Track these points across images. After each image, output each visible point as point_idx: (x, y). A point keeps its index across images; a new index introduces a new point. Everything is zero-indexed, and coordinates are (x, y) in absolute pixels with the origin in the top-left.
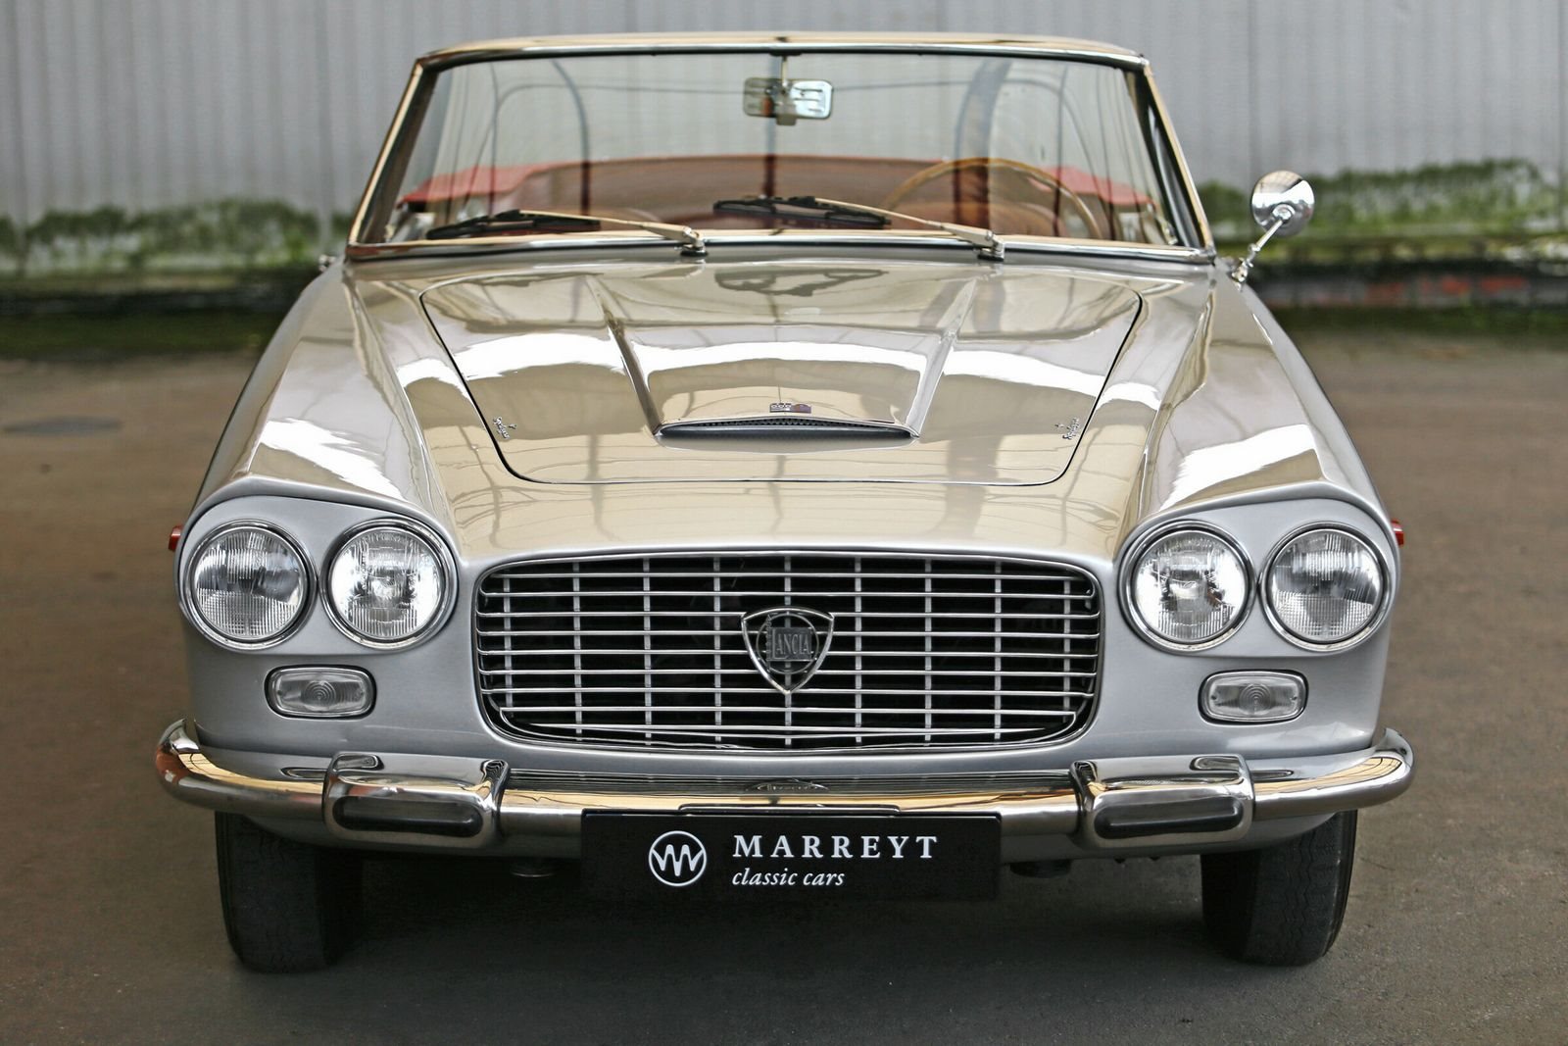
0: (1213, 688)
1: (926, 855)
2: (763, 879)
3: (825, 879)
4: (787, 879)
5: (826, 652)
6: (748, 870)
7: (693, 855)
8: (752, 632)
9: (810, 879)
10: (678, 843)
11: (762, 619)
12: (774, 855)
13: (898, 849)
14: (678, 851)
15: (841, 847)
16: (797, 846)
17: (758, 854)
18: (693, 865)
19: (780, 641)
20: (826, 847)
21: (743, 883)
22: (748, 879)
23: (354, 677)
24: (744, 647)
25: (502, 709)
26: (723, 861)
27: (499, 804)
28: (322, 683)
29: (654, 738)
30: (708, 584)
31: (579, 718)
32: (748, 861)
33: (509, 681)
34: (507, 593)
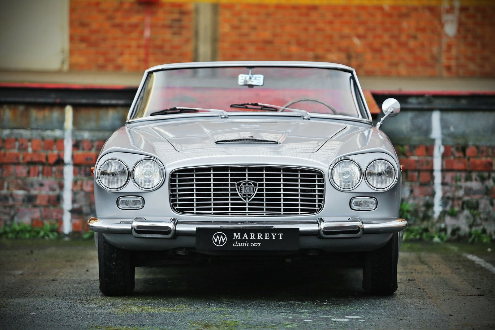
0: (353, 201)
1: (281, 238)
2: (241, 244)
3: (256, 244)
4: (247, 244)
5: (256, 192)
6: (237, 242)
9: (252, 244)
10: (220, 235)
11: (240, 183)
12: (243, 238)
13: (274, 237)
15: (260, 236)
16: (249, 236)
17: (239, 238)
19: (245, 189)
20: (256, 236)
22: (237, 244)
23: (139, 199)
24: (236, 191)
25: (176, 208)
26: (231, 240)
27: (175, 227)
28: (131, 200)
29: (214, 214)
30: (227, 175)
31: (195, 209)
32: (237, 240)
33: (177, 200)
34: (177, 178)
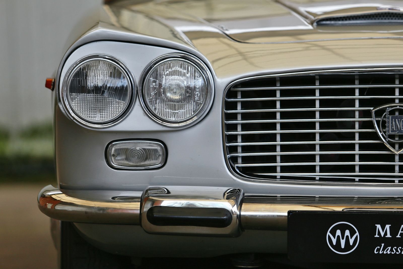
2: (392, 250)
6: (383, 245)
7: (352, 236)
8: (377, 119)
10: (343, 228)
11: (383, 110)
12: (398, 236)
14: (343, 233)
17: (389, 236)
18: (351, 241)
19: (394, 123)
21: (380, 253)
22: (383, 250)
23: (155, 146)
24: (373, 128)
25: (236, 165)
26: (369, 239)
27: (240, 210)
28: (138, 148)
29: (321, 179)
30: (352, 92)
31: (278, 169)
32: (383, 239)
33: (240, 149)
34: (239, 99)
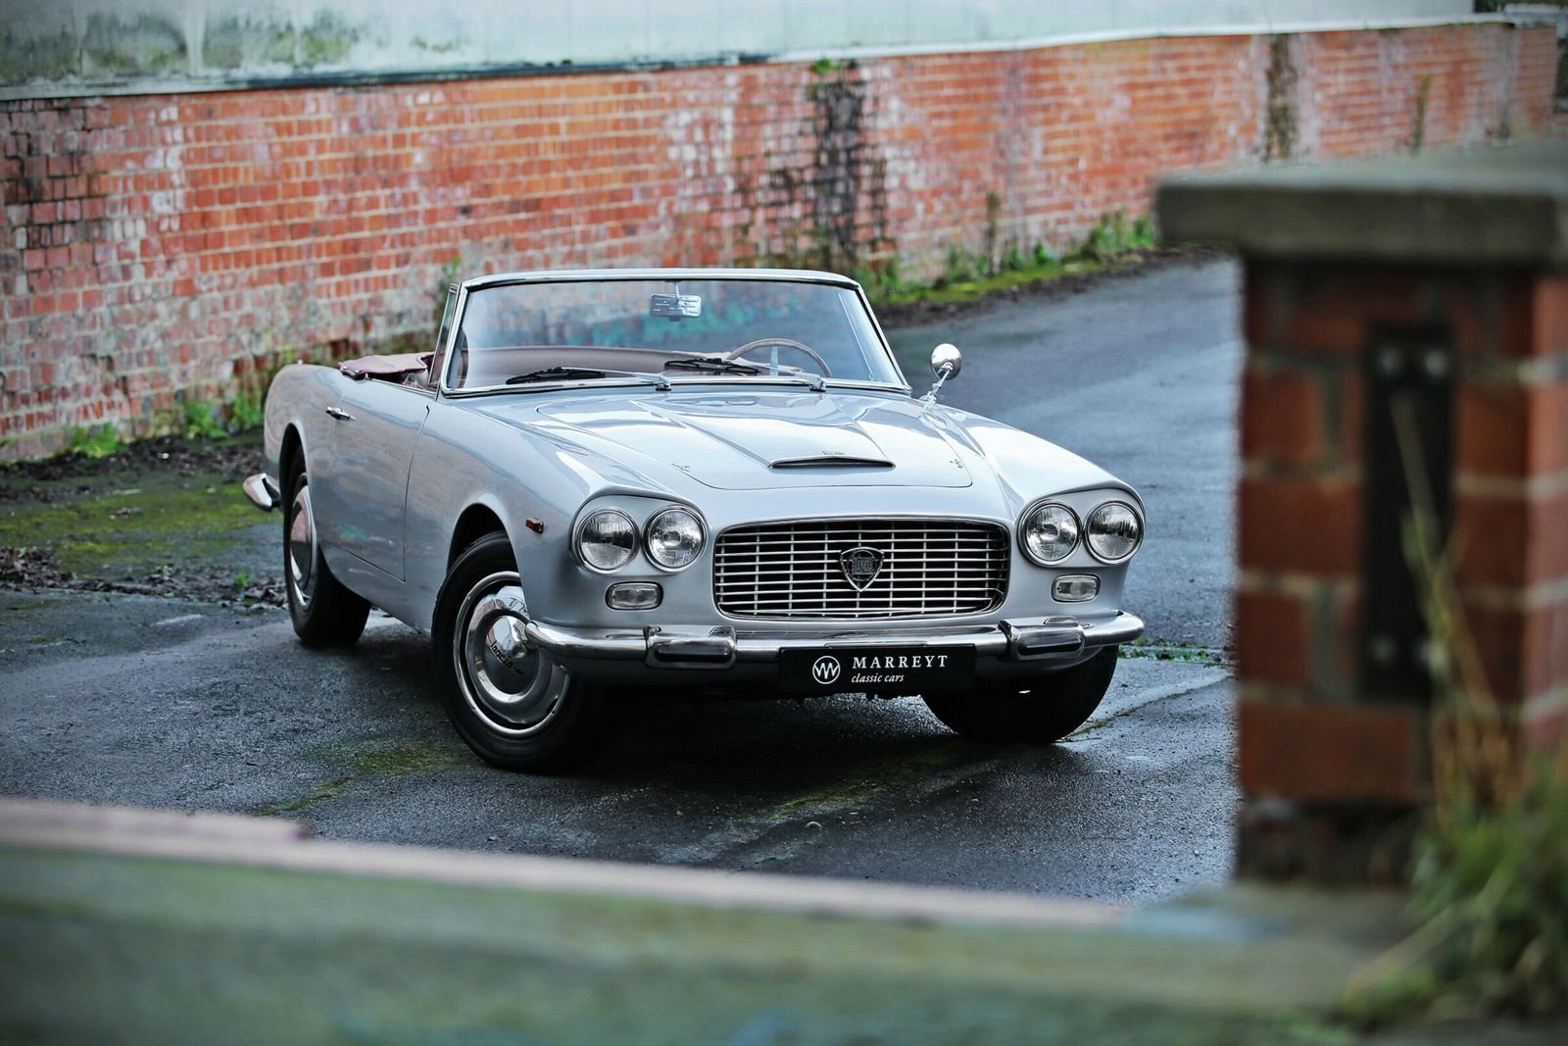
0: (1058, 584)
1: (942, 665)
2: (866, 679)
3: (894, 678)
4: (877, 678)
5: (879, 570)
6: (859, 674)
7: (834, 667)
8: (843, 561)
9: (887, 679)
10: (827, 662)
11: (849, 554)
12: (872, 667)
13: (929, 662)
14: (827, 666)
15: (903, 662)
16: (883, 663)
17: (864, 667)
18: (833, 673)
19: (858, 565)
20: (896, 663)
21: (857, 681)
22: (859, 679)
23: (653, 588)
25: (723, 604)
27: (737, 645)
28: (638, 591)
30: (821, 537)
31: (756, 607)
32: (860, 670)
33: (722, 589)
34: (724, 544)
